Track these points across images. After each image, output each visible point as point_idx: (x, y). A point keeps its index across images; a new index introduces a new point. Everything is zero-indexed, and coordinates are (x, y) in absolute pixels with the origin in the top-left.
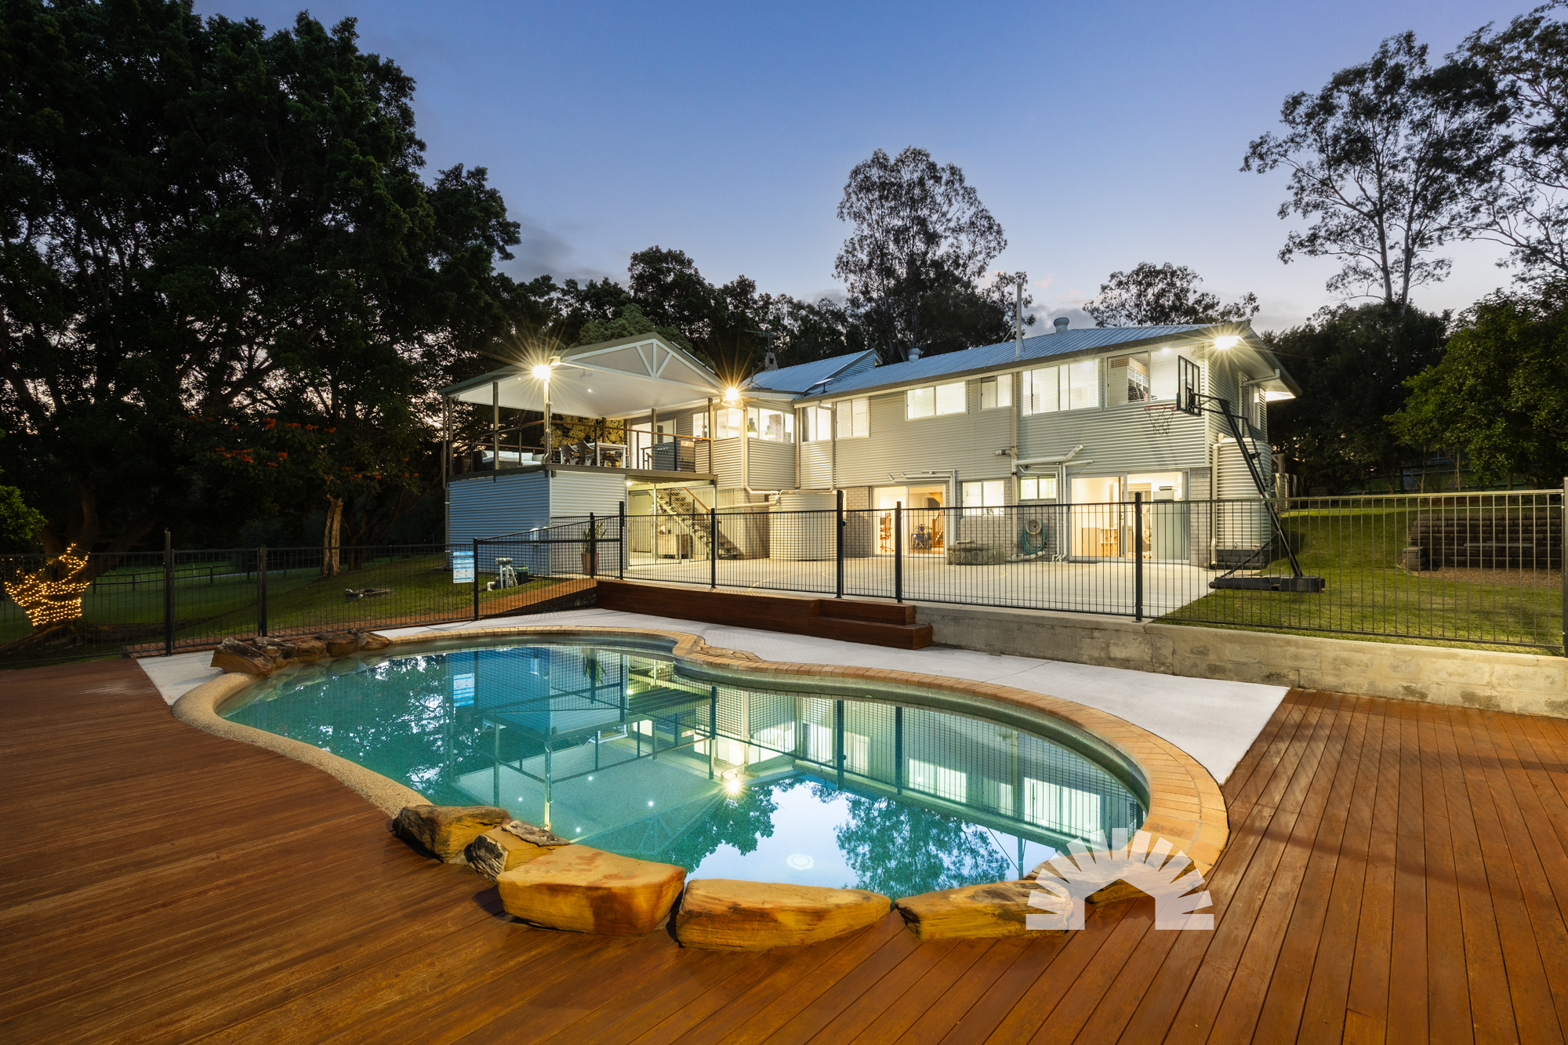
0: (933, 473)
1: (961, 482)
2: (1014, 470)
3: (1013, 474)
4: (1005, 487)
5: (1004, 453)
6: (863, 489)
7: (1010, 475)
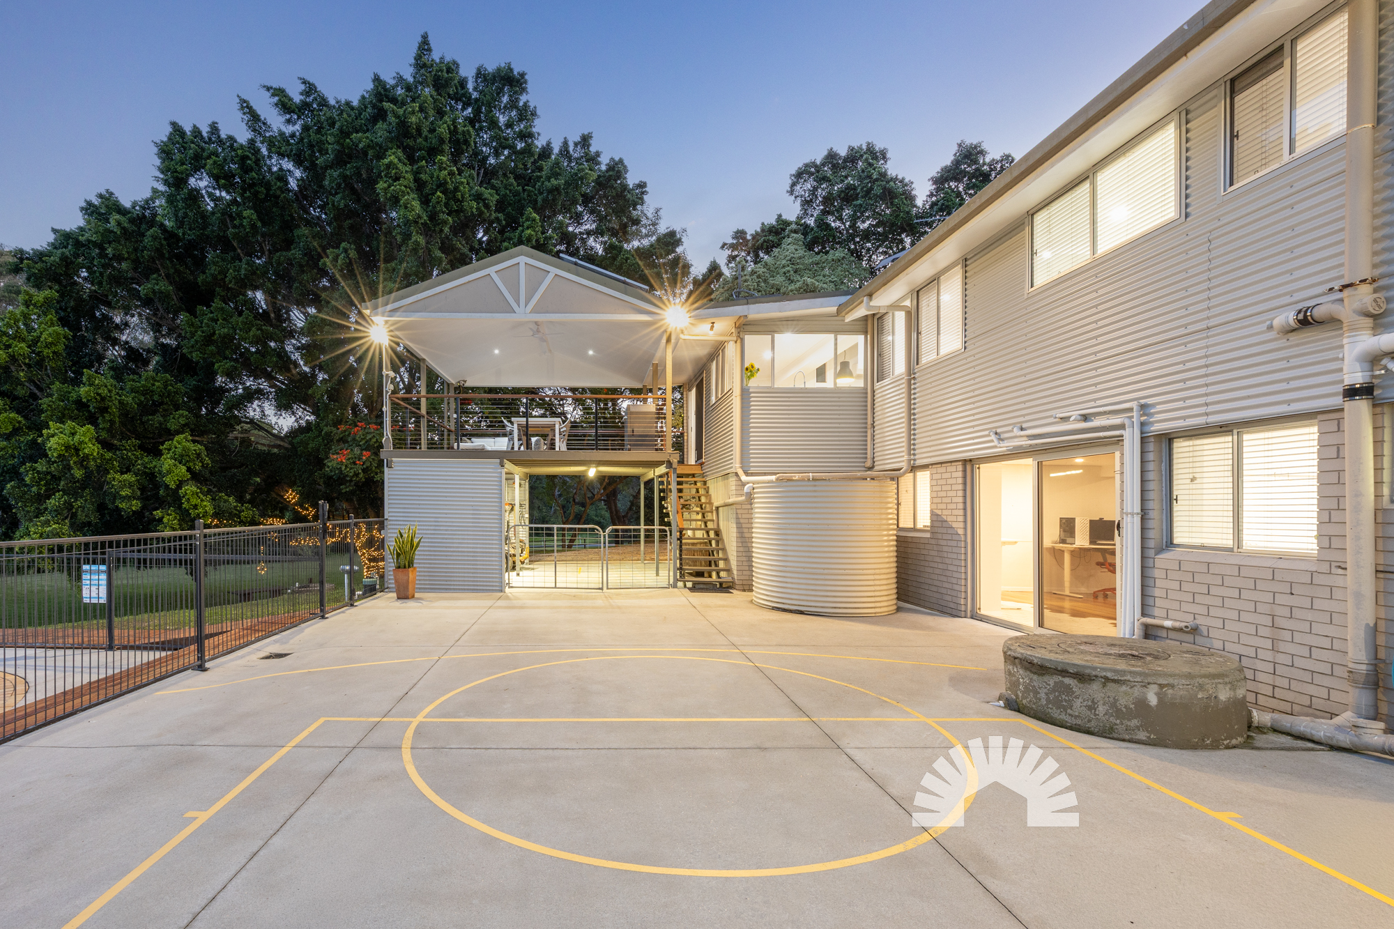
0: (1085, 418)
1: (1168, 439)
2: (1357, 377)
3: (1351, 393)
4: (1322, 446)
5: (1305, 322)
6: (951, 468)
7: (1338, 401)
